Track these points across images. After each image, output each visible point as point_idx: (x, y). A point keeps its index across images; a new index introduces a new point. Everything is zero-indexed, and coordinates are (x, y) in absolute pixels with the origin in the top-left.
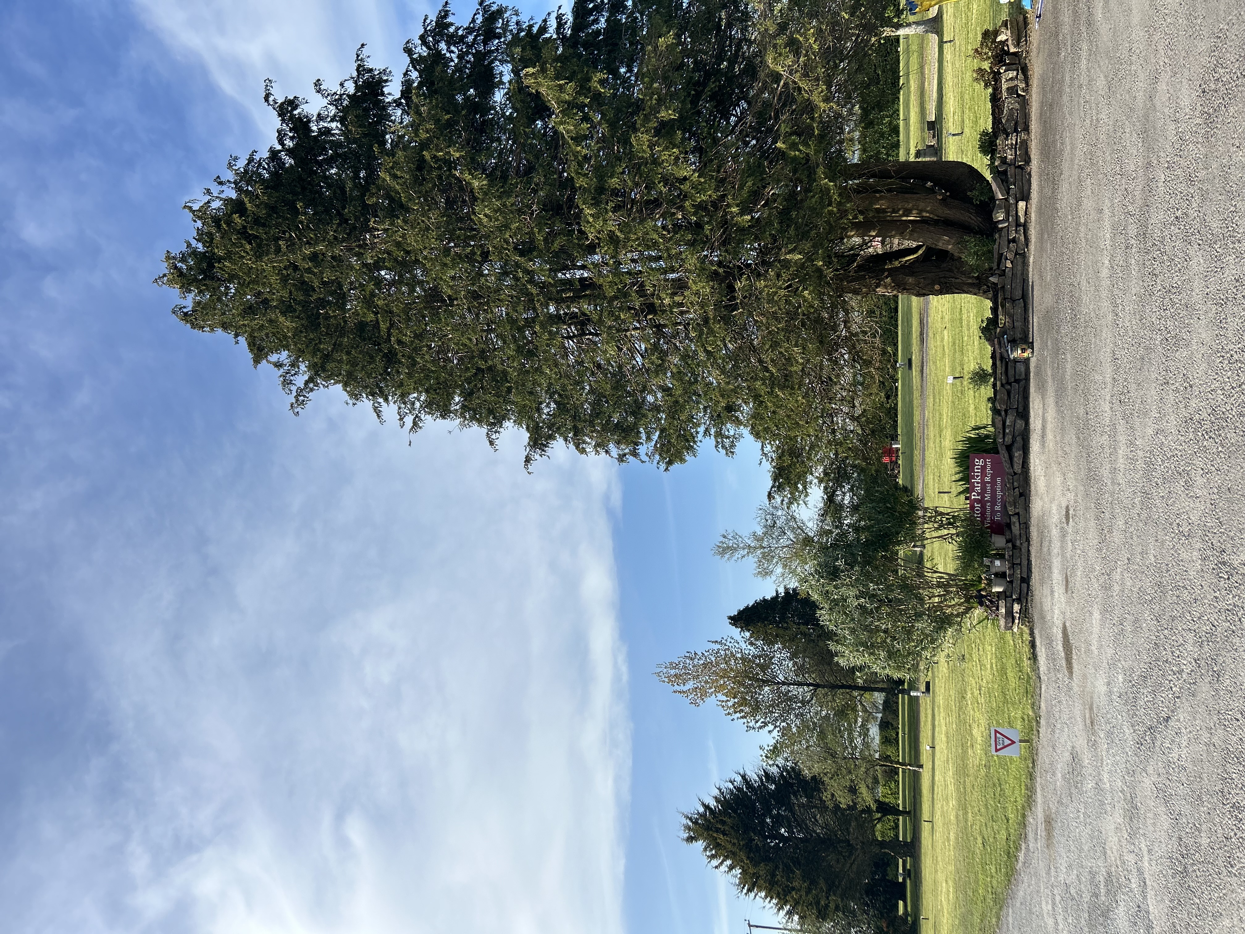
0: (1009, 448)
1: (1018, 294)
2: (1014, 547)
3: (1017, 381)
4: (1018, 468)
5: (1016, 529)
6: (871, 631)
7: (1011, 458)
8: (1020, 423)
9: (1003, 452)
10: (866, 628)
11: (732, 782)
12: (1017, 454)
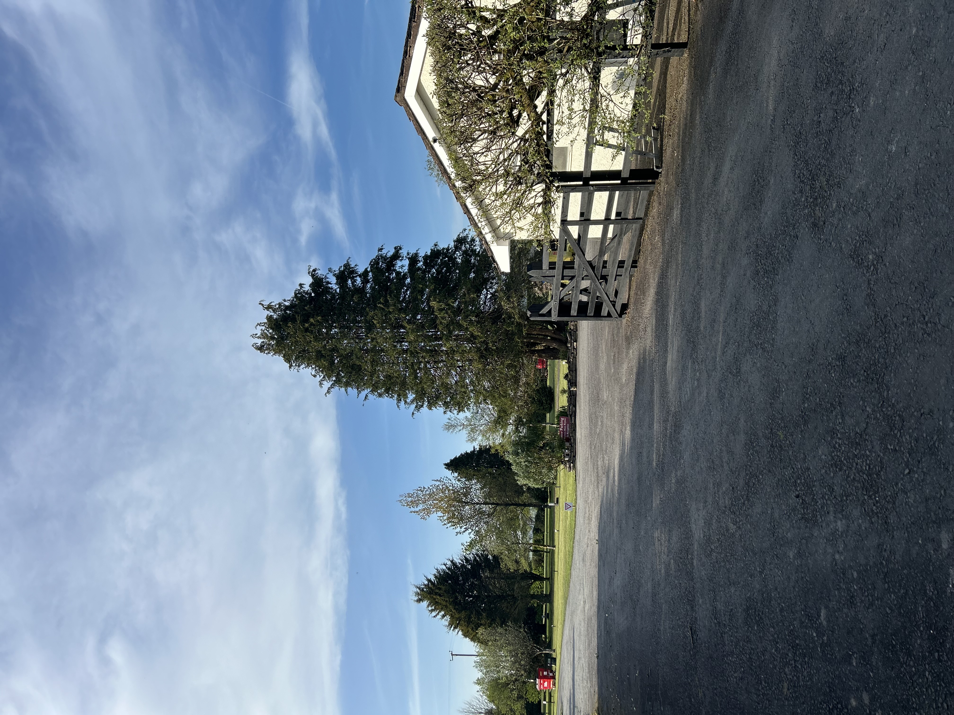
0: (571, 416)
1: (574, 369)
2: (572, 446)
3: (573, 395)
4: (573, 422)
5: (572, 441)
6: (529, 473)
7: (571, 419)
8: (574, 408)
9: (569, 417)
10: (527, 472)
11: (445, 565)
12: (573, 418)
